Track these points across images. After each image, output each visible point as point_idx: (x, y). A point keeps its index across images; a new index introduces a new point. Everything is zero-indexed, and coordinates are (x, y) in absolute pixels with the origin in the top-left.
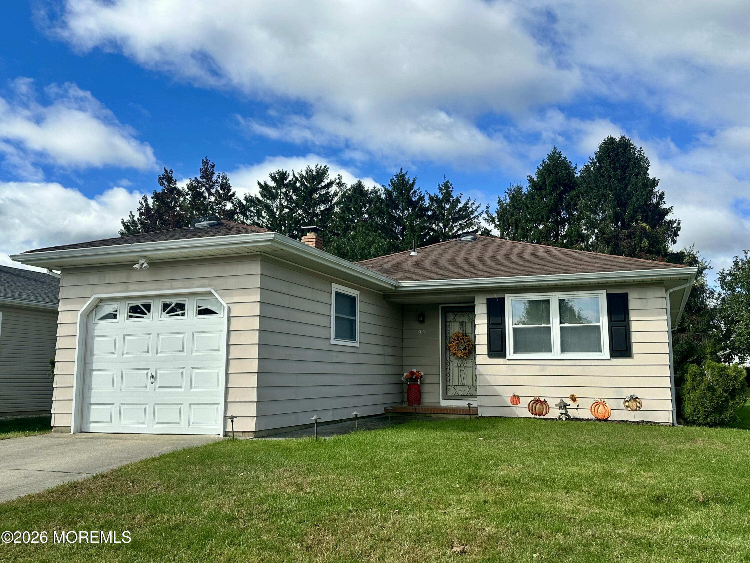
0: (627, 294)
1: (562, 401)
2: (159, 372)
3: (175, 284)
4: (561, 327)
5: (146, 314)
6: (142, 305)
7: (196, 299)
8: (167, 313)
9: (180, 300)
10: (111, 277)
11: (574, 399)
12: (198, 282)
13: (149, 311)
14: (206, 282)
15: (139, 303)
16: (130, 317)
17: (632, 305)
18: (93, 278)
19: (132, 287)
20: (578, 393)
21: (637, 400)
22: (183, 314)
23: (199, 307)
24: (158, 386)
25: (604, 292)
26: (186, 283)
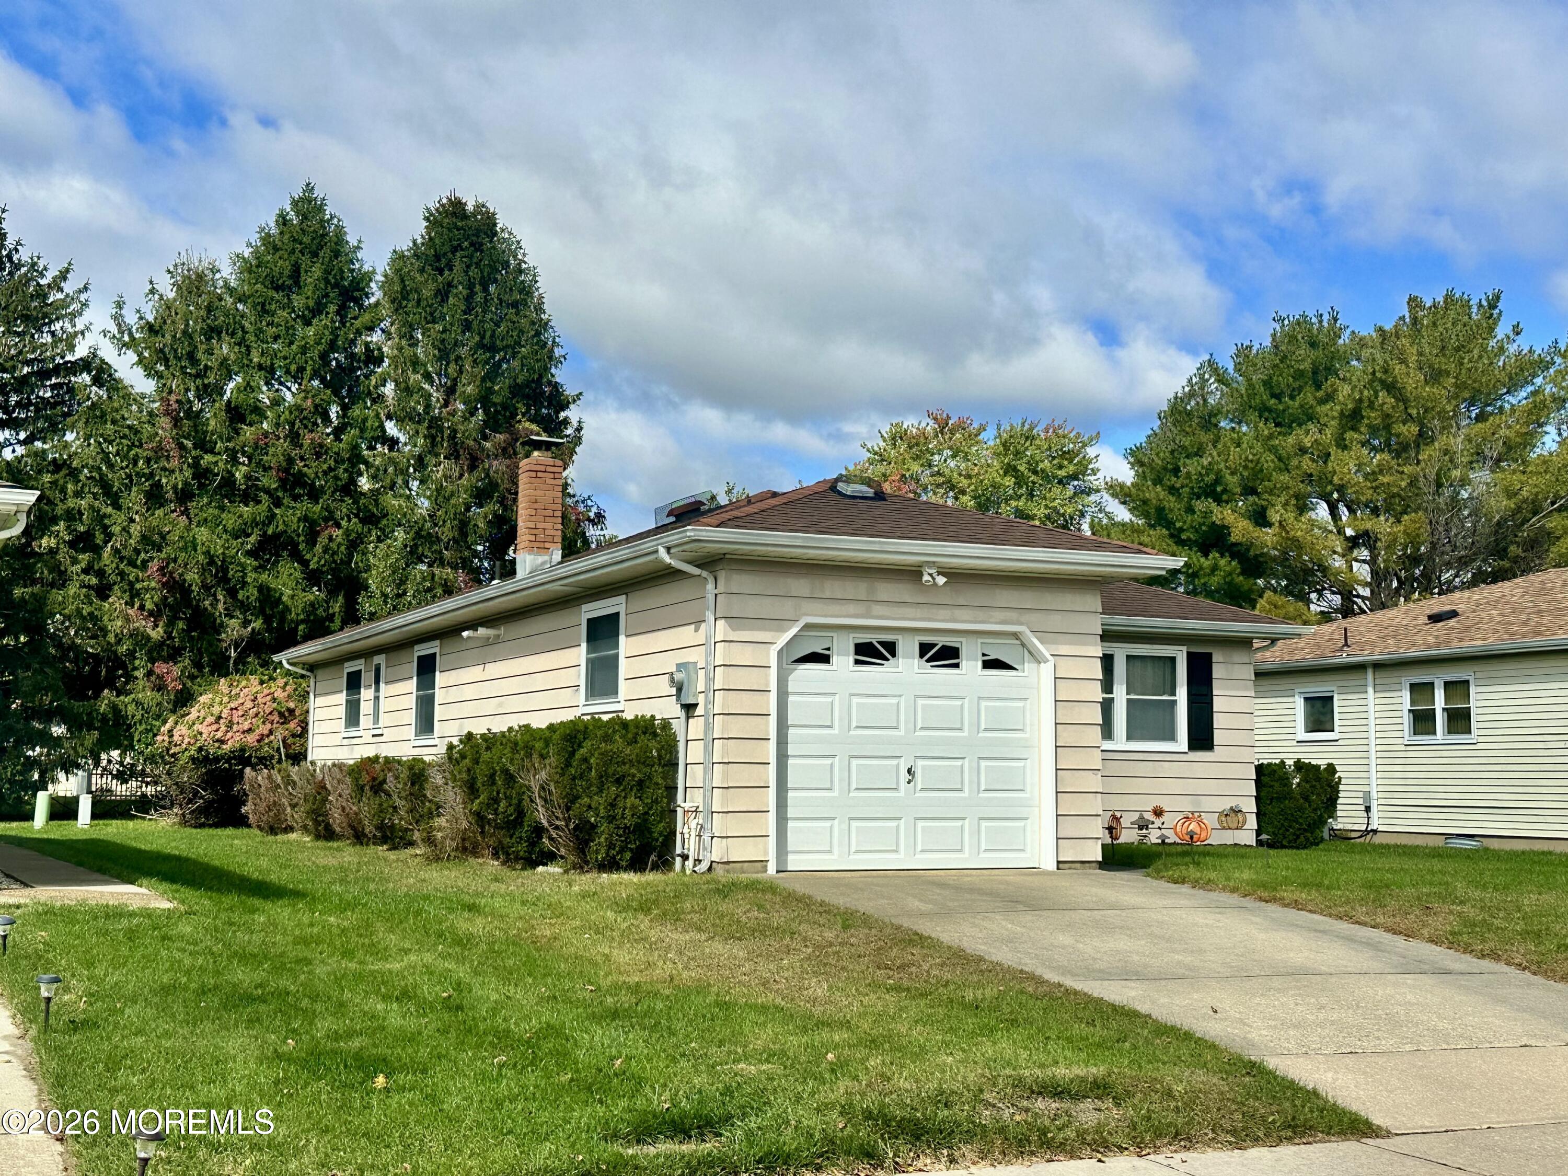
0: (1210, 655)
1: (1141, 817)
2: (920, 763)
3: (958, 613)
4: (1128, 700)
5: (887, 660)
6: (879, 643)
7: (980, 641)
8: (928, 661)
9: (950, 641)
10: (834, 587)
11: (1158, 812)
12: (999, 615)
13: (894, 655)
14: (1013, 615)
15: (873, 638)
16: (857, 662)
17: (1218, 671)
18: (799, 585)
19: (877, 609)
20: (1165, 803)
21: (1240, 815)
22: (957, 666)
23: (984, 655)
24: (919, 787)
25: (1184, 649)
26: (980, 614)
